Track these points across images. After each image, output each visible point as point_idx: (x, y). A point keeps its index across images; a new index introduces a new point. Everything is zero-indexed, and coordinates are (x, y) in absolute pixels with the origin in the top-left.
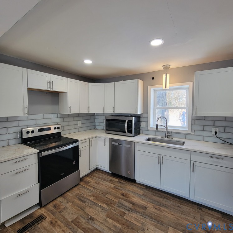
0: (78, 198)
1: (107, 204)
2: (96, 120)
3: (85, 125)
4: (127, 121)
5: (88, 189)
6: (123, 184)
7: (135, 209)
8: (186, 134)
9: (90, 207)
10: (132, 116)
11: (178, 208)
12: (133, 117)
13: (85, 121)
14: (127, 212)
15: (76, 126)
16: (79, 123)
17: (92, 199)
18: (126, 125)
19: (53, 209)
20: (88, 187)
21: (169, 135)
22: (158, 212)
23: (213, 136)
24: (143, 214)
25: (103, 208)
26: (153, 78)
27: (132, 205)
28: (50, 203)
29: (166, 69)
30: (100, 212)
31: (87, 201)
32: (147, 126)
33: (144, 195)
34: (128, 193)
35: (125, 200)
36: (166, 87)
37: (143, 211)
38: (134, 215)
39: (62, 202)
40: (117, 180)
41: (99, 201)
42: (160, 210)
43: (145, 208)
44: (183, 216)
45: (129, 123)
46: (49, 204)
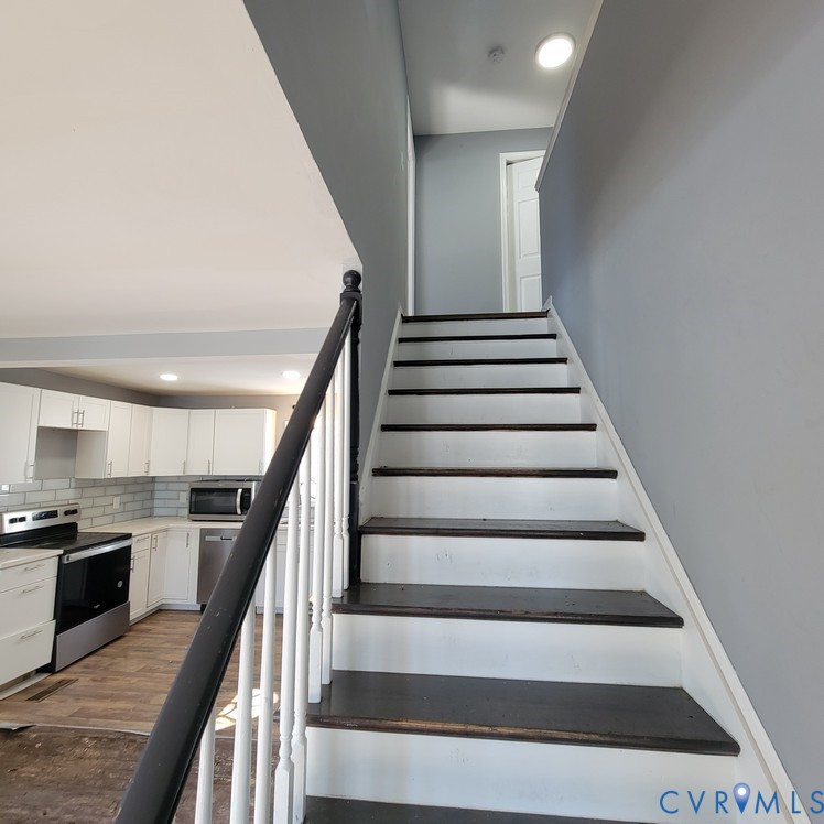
3: (129, 507)
4: (240, 491)
10: (251, 479)
12: (254, 483)
13: (128, 497)
16: (117, 500)
18: (238, 500)
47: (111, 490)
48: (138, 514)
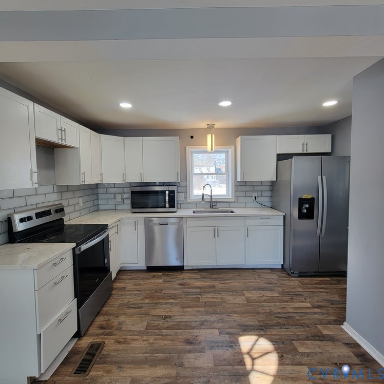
0: (127, 307)
1: (172, 298)
2: (100, 196)
3: (87, 205)
4: (167, 192)
5: (130, 294)
6: (172, 275)
7: (203, 290)
8: (229, 202)
9: (155, 309)
11: (239, 277)
12: (175, 187)
13: (86, 198)
14: (199, 296)
15: (77, 208)
16: (81, 200)
17: (147, 301)
18: (167, 198)
19: (103, 331)
20: (127, 293)
21: (214, 205)
22: (226, 285)
23: (254, 202)
24: (215, 292)
25: (172, 304)
26: (192, 137)
27: (199, 289)
28: (88, 328)
29: (210, 128)
30: (171, 308)
31: (144, 305)
32: (186, 198)
33: (202, 277)
34: (185, 281)
35: (188, 288)
36: (212, 150)
37: (213, 289)
38: (208, 296)
39: (108, 320)
40: (161, 274)
41: (158, 299)
42: (226, 284)
43: (214, 287)
44: (247, 281)
45: (171, 195)
46: (90, 329)
47: (78, 194)
48: (92, 209)
